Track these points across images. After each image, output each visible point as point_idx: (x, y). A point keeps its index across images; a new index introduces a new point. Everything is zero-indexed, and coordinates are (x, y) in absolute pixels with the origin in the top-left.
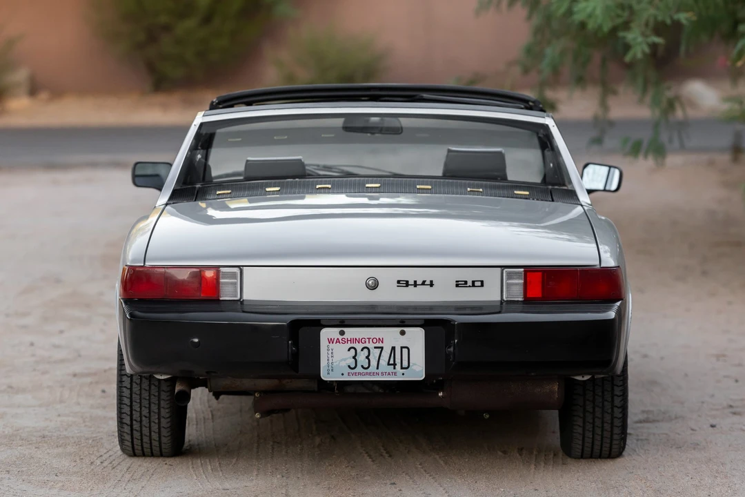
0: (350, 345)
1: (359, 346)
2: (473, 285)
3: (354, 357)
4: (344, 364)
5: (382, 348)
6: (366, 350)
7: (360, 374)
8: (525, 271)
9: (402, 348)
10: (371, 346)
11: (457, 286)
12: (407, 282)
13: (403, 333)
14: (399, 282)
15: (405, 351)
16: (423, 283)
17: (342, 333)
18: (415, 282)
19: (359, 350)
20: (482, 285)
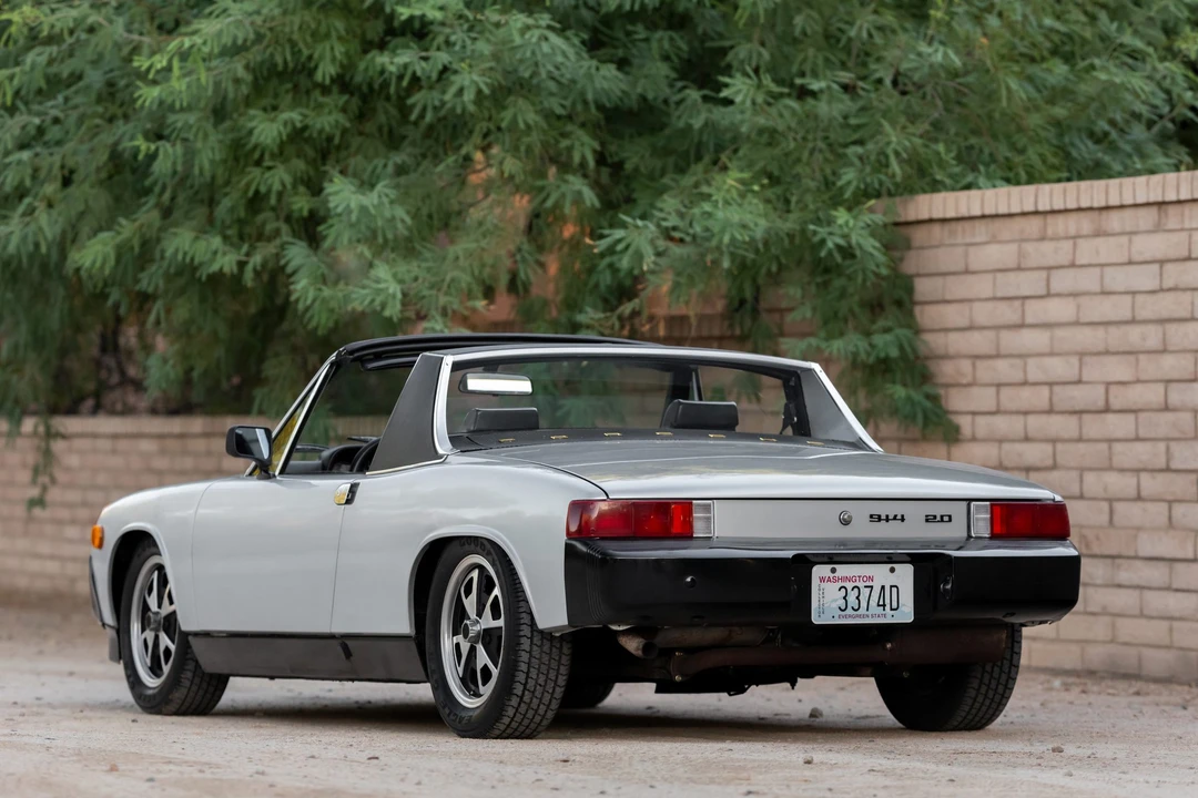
0: (840, 584)
1: (849, 585)
2: (942, 520)
3: (845, 598)
4: (835, 605)
5: (872, 587)
6: (856, 590)
7: (850, 616)
8: (992, 505)
9: (891, 587)
10: (861, 585)
11: (927, 521)
12: (879, 516)
13: (892, 570)
14: (871, 516)
15: (894, 590)
16: (895, 518)
17: (833, 571)
18: (887, 516)
19: (849, 590)
20: (950, 520)
